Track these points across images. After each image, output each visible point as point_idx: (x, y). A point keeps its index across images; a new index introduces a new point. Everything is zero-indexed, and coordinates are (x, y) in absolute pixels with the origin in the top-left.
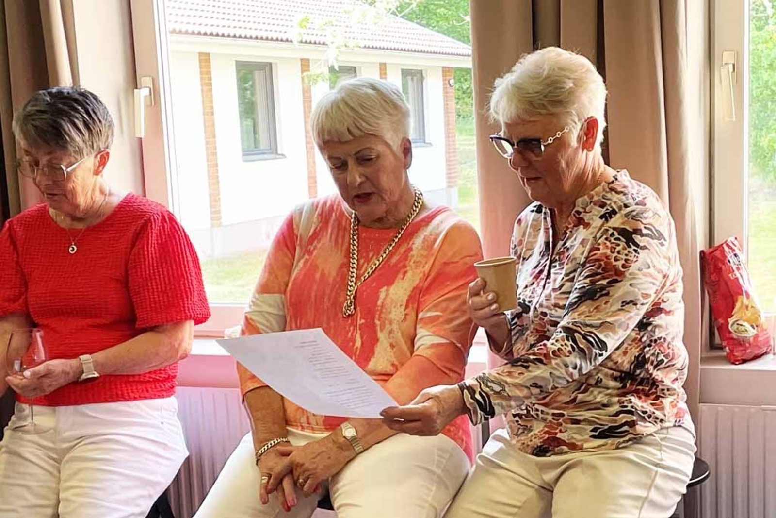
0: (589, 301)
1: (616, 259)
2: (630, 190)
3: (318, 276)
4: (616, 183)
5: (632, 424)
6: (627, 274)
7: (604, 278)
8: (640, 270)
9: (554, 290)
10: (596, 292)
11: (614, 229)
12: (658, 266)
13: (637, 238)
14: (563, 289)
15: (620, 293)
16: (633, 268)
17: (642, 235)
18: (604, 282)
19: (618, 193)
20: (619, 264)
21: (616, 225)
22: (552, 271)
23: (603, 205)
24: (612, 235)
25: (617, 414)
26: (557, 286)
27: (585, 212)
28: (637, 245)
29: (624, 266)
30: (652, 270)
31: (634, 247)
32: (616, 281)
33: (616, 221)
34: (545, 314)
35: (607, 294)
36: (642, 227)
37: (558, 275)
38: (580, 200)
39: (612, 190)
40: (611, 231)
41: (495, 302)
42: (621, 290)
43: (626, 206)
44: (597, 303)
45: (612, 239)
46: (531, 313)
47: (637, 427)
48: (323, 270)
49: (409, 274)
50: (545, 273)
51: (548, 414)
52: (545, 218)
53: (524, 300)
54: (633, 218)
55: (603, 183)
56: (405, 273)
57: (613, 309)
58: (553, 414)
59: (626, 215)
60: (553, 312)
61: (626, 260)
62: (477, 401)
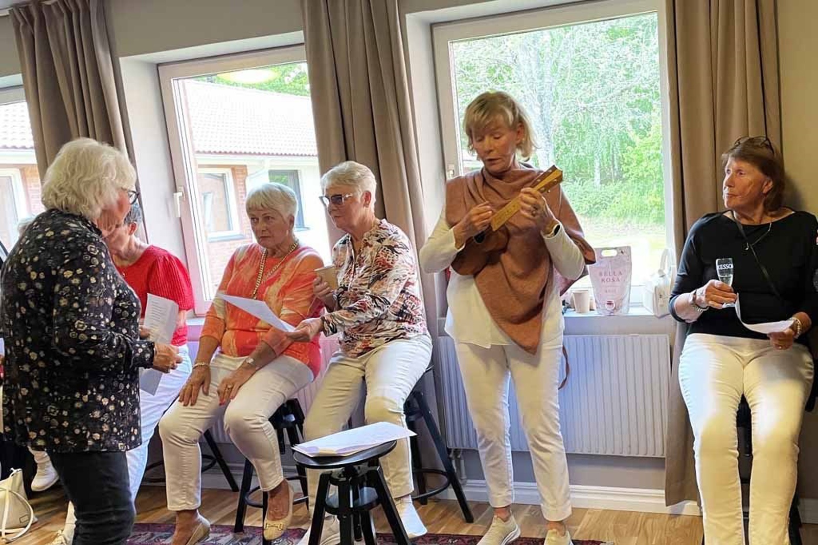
0: (378, 281)
1: (388, 260)
2: (389, 228)
3: (240, 282)
4: (382, 225)
5: (404, 334)
6: (394, 266)
7: (383, 270)
8: (400, 264)
9: (359, 277)
10: (380, 277)
11: (385, 246)
12: (408, 261)
13: (396, 249)
14: (364, 276)
15: (393, 275)
16: (396, 263)
17: (399, 248)
18: (383, 271)
19: (383, 229)
20: (390, 262)
21: (387, 244)
22: (357, 269)
23: (377, 236)
24: (385, 249)
25: (396, 331)
26: (360, 275)
27: (369, 239)
28: (396, 252)
29: (392, 263)
30: (405, 264)
31: (395, 254)
32: (389, 270)
33: (386, 243)
34: (356, 290)
35: (386, 276)
36: (398, 244)
37: (360, 271)
38: (365, 234)
39: (381, 228)
40: (384, 247)
41: (329, 286)
42: (393, 274)
43: (389, 235)
44: (382, 281)
45: (385, 251)
46: (349, 291)
47: (407, 335)
48: (243, 279)
49: (282, 280)
50: (353, 270)
51: (363, 336)
52: (349, 246)
53: (344, 285)
54: (394, 240)
55: (376, 226)
56: (279, 279)
57: (390, 283)
58: (366, 336)
59: (390, 239)
60: (360, 288)
61: (393, 260)
62: (330, 327)
